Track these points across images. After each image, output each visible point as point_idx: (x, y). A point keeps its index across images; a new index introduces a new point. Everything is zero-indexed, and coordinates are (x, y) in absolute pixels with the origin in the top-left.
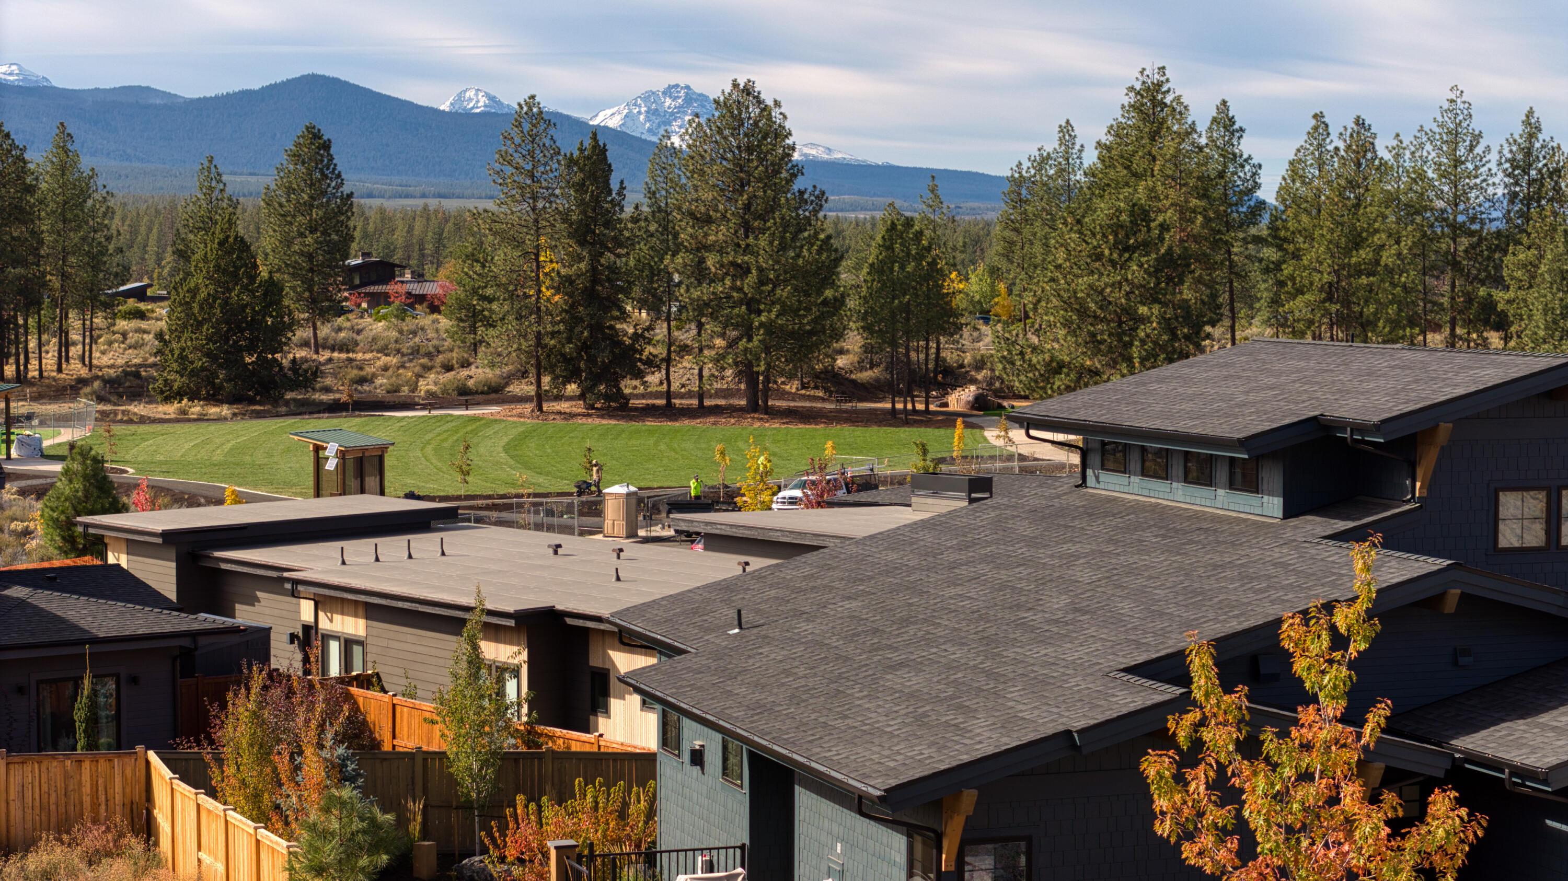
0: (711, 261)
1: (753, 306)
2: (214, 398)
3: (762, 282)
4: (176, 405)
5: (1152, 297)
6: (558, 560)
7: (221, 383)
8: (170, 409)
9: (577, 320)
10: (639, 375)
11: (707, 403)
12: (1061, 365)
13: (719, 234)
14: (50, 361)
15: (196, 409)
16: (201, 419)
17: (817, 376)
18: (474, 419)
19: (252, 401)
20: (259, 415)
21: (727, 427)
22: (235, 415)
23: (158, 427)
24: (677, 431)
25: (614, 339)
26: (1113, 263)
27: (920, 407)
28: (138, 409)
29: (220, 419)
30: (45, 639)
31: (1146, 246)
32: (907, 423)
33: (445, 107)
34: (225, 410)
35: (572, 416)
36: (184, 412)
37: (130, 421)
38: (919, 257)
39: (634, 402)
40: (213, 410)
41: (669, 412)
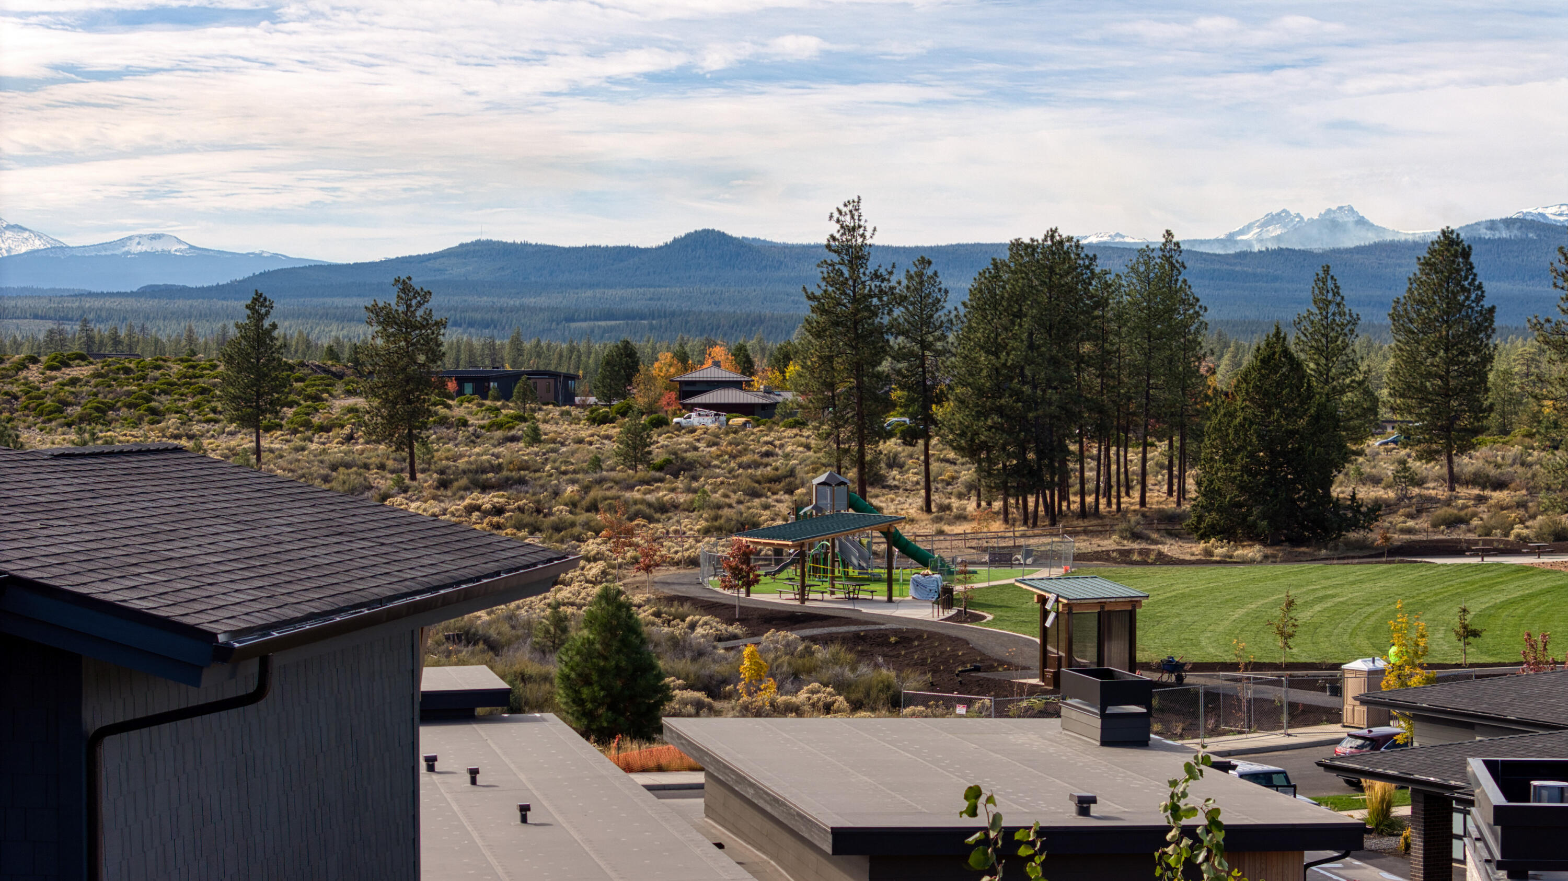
4: (1202, 545)
7: (1255, 521)
15: (1221, 551)
16: (1228, 559)
19: (1297, 542)
20: (1293, 559)
22: (1266, 557)
28: (1168, 548)
29: (1249, 562)
34: (1256, 552)
36: (1208, 553)
40: (1242, 552)
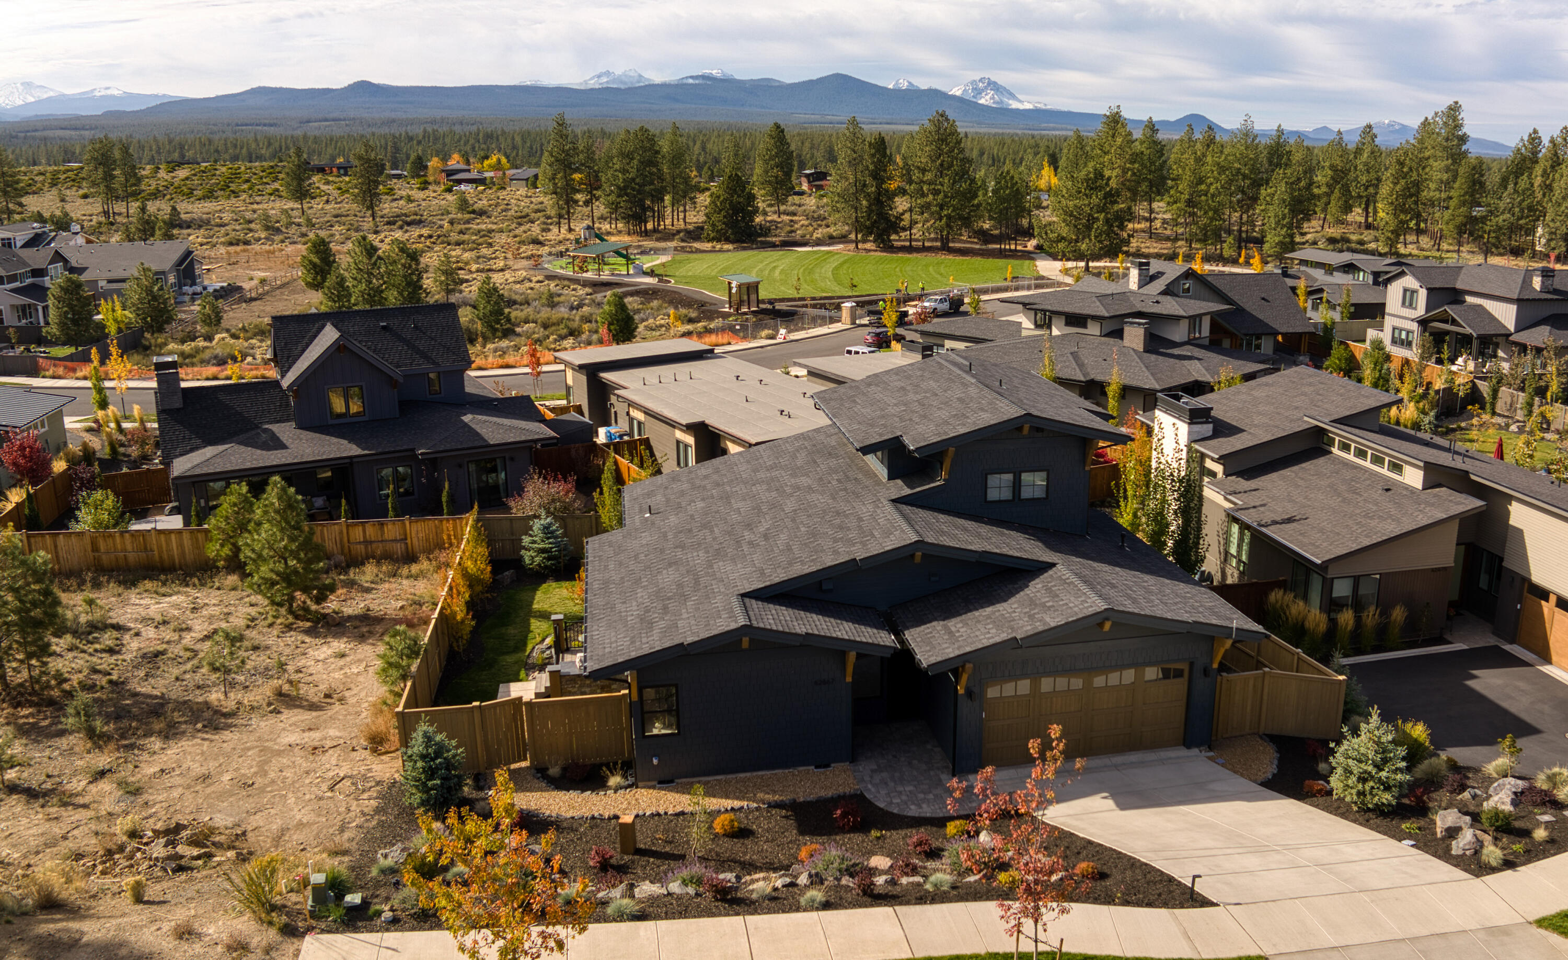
0: (925, 188)
1: (941, 207)
2: (728, 240)
3: (946, 196)
4: (712, 244)
5: (1102, 210)
6: (739, 383)
7: (729, 234)
8: (708, 246)
9: (872, 211)
10: (897, 233)
11: (927, 244)
12: (1063, 238)
13: (929, 176)
14: (668, 222)
15: (718, 246)
16: (720, 251)
17: (975, 232)
18: (828, 252)
19: (743, 242)
20: (744, 249)
21: (930, 258)
22: (734, 249)
23: (704, 255)
24: (909, 259)
25: (886, 219)
26: (1086, 195)
27: (1013, 247)
28: (697, 245)
29: (728, 251)
30: (465, 446)
31: (1100, 188)
32: (1006, 257)
33: (891, 86)
34: (730, 247)
35: (870, 251)
36: (713, 247)
37: (692, 252)
38: (1012, 187)
39: (896, 244)
40: (726, 247)
41: (910, 249)
